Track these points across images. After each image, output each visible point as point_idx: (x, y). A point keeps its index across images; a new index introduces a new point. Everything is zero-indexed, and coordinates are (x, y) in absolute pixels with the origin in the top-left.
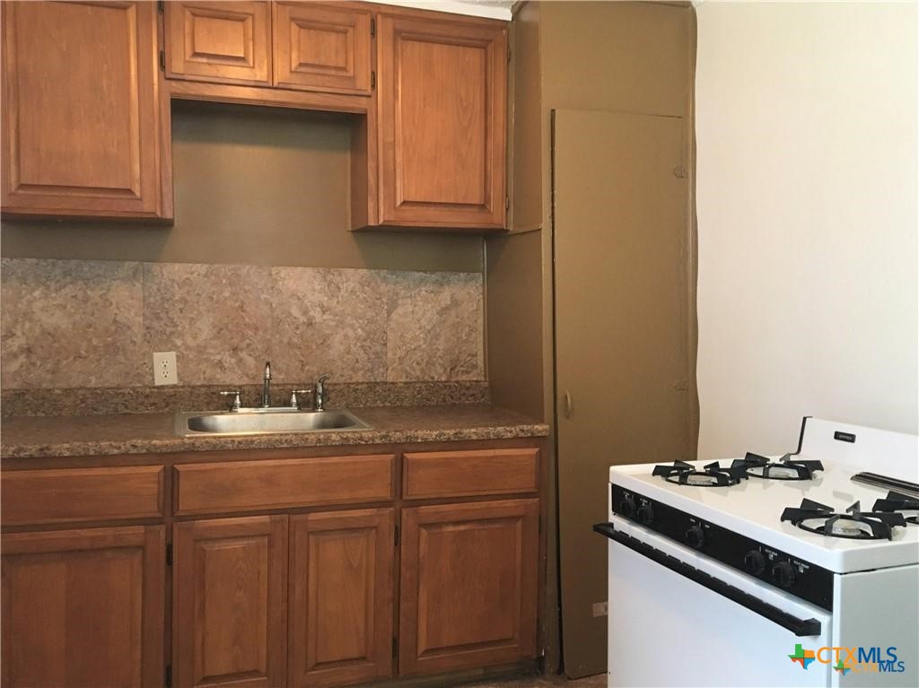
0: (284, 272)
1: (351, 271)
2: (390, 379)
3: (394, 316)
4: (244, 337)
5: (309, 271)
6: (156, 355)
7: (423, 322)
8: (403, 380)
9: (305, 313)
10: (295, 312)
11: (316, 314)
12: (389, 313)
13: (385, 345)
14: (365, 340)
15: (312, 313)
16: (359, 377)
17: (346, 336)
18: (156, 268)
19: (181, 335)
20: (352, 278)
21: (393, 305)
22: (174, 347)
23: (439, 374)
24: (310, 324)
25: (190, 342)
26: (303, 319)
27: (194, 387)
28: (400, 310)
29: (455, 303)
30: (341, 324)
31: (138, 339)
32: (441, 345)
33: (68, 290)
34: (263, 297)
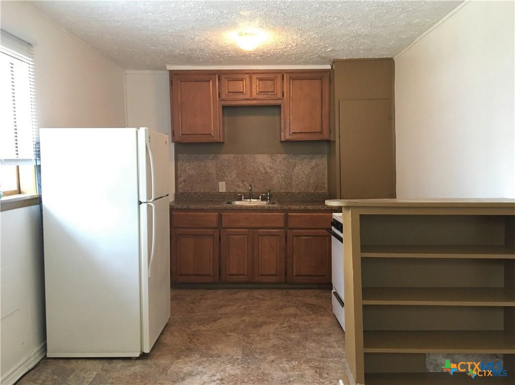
0: (258, 156)
1: (279, 155)
2: (293, 192)
3: (295, 170)
5: (266, 155)
6: (219, 183)
7: (305, 172)
8: (298, 192)
9: (265, 169)
10: (262, 169)
11: (268, 170)
12: (293, 169)
13: (292, 180)
14: (285, 178)
15: (267, 169)
16: (283, 191)
18: (219, 156)
19: (227, 176)
20: (280, 157)
21: (295, 166)
22: (225, 180)
23: (311, 190)
24: (266, 173)
25: (229, 179)
26: (264, 171)
27: (230, 193)
28: (297, 168)
29: (317, 165)
30: (276, 173)
31: (215, 178)
32: (312, 180)
33: (196, 163)
34: (252, 164)
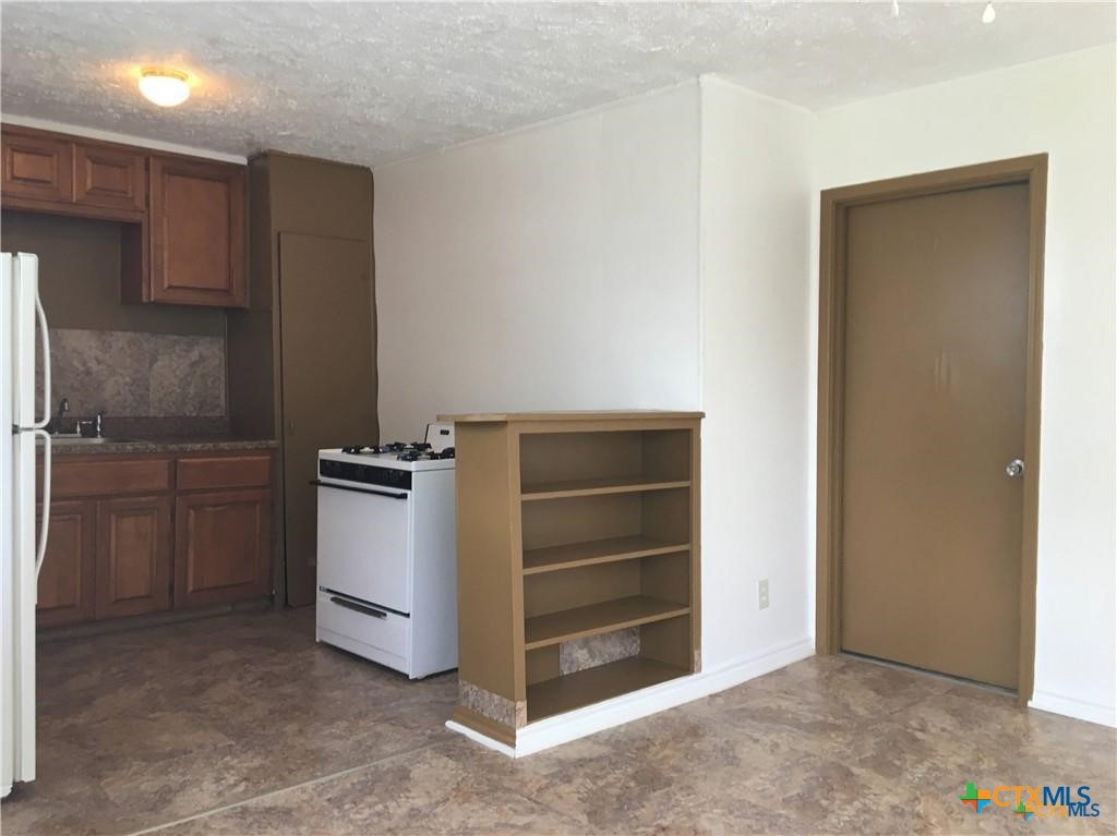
2: (152, 415)
3: (155, 367)
5: (87, 332)
7: (178, 373)
8: (162, 415)
9: (84, 364)
10: (75, 363)
11: (93, 366)
12: (151, 365)
13: (148, 390)
14: (132, 385)
15: (89, 365)
16: (128, 413)
17: (117, 382)
20: (120, 339)
21: (154, 360)
23: (190, 411)
24: (88, 372)
26: (81, 369)
28: (159, 363)
29: (202, 358)
30: (112, 373)
32: (192, 390)
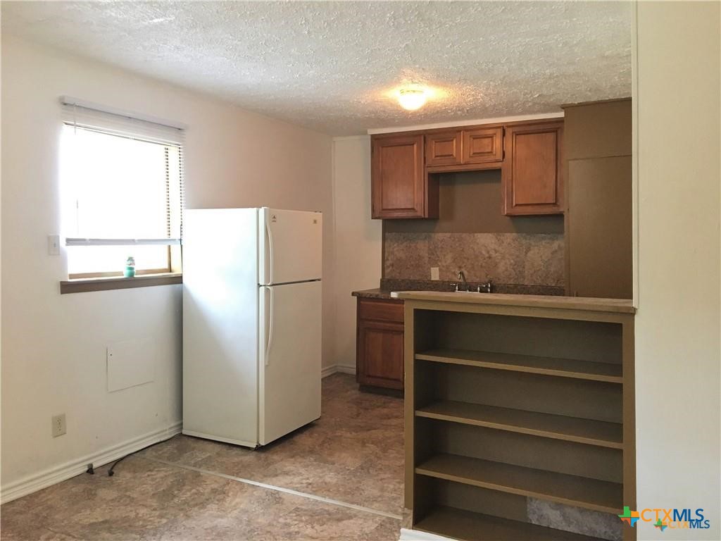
1: (508, 234)
2: (526, 284)
3: (529, 254)
4: (463, 263)
6: (432, 268)
7: (543, 257)
9: (488, 252)
10: (484, 252)
12: (526, 253)
13: (524, 267)
14: (515, 265)
15: (491, 253)
16: (511, 282)
17: (506, 263)
18: (433, 235)
19: (441, 261)
20: (509, 237)
21: (528, 249)
22: (438, 266)
24: (490, 257)
25: (445, 264)
27: (444, 282)
28: (532, 252)
30: (503, 258)
31: (426, 262)
